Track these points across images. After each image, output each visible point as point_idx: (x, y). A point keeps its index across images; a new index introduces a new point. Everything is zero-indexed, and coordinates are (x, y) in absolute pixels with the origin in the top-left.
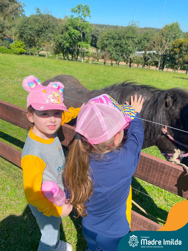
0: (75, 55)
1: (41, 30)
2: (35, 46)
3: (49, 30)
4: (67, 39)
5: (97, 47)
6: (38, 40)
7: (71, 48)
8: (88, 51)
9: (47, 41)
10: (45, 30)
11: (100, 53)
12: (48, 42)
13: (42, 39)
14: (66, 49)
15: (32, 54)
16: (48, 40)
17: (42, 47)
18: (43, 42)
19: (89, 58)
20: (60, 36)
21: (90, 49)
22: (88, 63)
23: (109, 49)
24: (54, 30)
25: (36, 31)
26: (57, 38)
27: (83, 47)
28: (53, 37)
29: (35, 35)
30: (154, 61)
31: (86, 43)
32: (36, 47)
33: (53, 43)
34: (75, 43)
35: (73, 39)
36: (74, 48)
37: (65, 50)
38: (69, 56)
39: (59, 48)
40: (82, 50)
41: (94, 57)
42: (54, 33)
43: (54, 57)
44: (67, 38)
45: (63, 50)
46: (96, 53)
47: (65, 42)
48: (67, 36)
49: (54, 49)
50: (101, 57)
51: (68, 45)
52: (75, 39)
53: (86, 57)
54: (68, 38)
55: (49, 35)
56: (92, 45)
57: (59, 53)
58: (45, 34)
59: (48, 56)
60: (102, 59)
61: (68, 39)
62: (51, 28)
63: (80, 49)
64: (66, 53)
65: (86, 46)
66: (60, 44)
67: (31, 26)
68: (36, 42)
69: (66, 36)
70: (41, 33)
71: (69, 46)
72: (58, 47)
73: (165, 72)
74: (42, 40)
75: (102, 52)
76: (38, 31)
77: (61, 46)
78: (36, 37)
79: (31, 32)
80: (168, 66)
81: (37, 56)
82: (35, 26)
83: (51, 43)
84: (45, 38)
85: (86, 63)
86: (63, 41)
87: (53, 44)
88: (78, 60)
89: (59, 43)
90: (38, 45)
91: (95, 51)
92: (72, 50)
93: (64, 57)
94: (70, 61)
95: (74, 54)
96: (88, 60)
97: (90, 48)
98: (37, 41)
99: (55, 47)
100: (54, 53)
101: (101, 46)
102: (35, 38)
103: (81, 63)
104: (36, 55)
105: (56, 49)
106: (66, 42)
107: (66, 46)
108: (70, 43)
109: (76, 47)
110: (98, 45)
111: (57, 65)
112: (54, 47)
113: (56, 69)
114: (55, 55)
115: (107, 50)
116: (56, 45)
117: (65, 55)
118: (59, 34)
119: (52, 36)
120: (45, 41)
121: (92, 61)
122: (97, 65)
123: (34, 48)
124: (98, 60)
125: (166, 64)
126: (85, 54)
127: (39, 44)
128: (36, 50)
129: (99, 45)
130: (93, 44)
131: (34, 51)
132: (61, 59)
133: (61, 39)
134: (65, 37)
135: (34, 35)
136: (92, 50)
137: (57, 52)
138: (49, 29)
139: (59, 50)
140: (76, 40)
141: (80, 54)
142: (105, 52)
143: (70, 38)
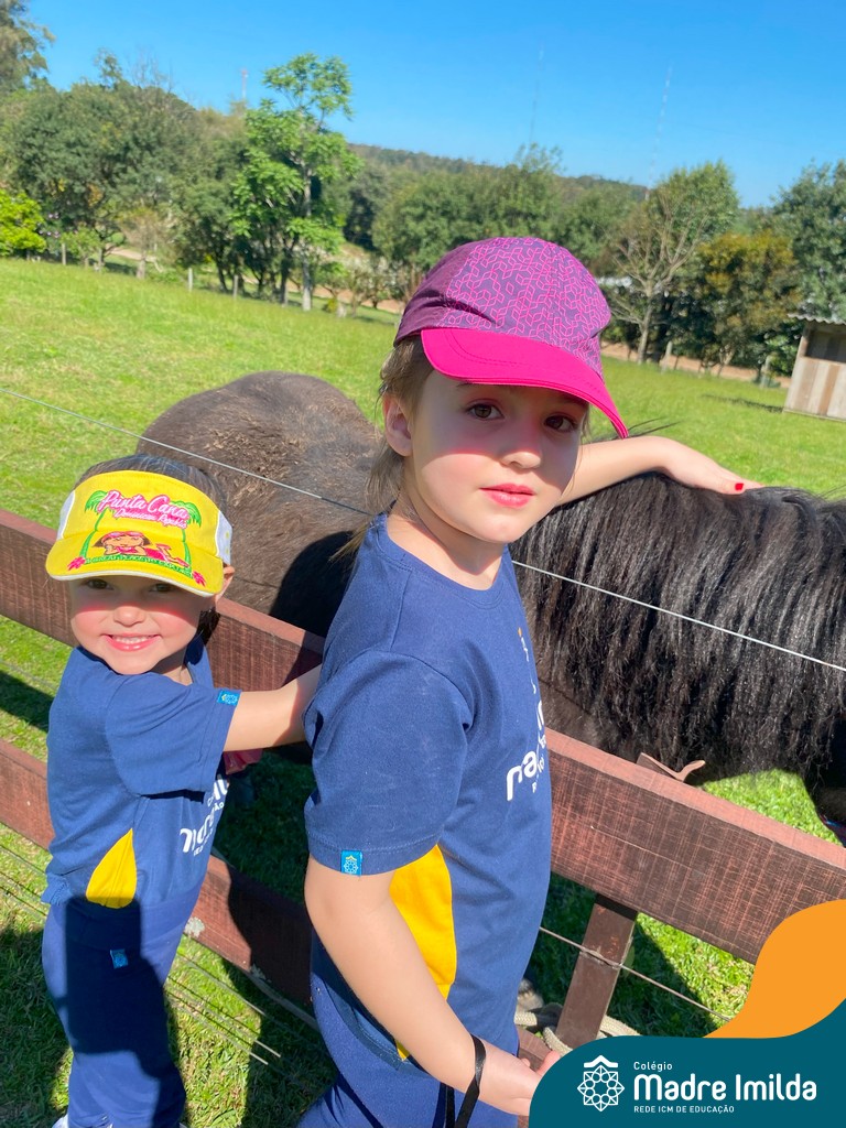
0: (273, 275)
1: (122, 153)
2: (91, 223)
3: (156, 159)
4: (242, 203)
5: (376, 245)
6: (105, 196)
7: (256, 244)
8: (335, 263)
9: (148, 206)
10: (141, 155)
11: (387, 272)
12: (149, 212)
13: (124, 193)
14: (234, 247)
15: (72, 259)
16: (151, 202)
17: (120, 230)
18: (127, 208)
19: (338, 290)
20: (210, 188)
21: (343, 256)
22: (331, 316)
23: (428, 260)
24: (181, 160)
25: (96, 156)
26: (196, 194)
27: (310, 241)
28: (174, 188)
29: (93, 175)
30: (624, 322)
31: (325, 227)
32: (93, 226)
33: (174, 217)
34: (274, 222)
35: (265, 204)
36: (268, 245)
37: (227, 250)
38: (244, 277)
39: (202, 238)
40: (308, 254)
41: (359, 291)
42: (182, 170)
43: (175, 280)
44: (240, 196)
45: (218, 250)
46: (370, 270)
47: (230, 214)
48: (242, 187)
49: (176, 241)
50: (389, 293)
51: (242, 227)
52: (277, 204)
53: (323, 286)
54: (244, 199)
55: (159, 180)
56: (349, 235)
57: (201, 261)
58: (137, 171)
59: (147, 272)
60: (392, 301)
61: (247, 202)
62: (167, 150)
63: (296, 248)
64: (232, 266)
65: (325, 240)
66: (208, 222)
67: (77, 133)
68: (97, 207)
69: (234, 188)
70: (119, 165)
71: (247, 234)
72: (198, 233)
73: (669, 372)
74: (125, 199)
75: (395, 271)
76: (109, 158)
77: (210, 231)
78: (97, 182)
79: (73, 161)
80: (681, 348)
81: (96, 267)
82: (92, 135)
83: (166, 215)
84: (136, 191)
85: (323, 313)
86: (220, 212)
87: (172, 219)
88: (288, 296)
89: (200, 217)
90: (105, 221)
91: (362, 263)
92: (262, 251)
93: (223, 281)
94: (248, 300)
95: (268, 269)
96: (334, 300)
97: (341, 249)
98: (100, 202)
99: (184, 234)
100: (176, 262)
101: (391, 244)
102: (92, 187)
103: (302, 312)
104: (92, 262)
105: (185, 241)
106: (238, 215)
107: (233, 234)
108: (254, 219)
109: (281, 241)
110: (376, 240)
111: (197, 314)
112: (179, 235)
113: (191, 334)
114: (180, 269)
115: (417, 264)
116: (189, 226)
117: (229, 273)
118: (205, 179)
119: (171, 185)
120: (136, 203)
121: (352, 305)
122: (370, 324)
123: (83, 234)
124: (375, 304)
125: (671, 338)
126: (319, 274)
127: (109, 214)
128: (93, 241)
129: (383, 239)
130: (353, 233)
131: (83, 245)
132: (208, 288)
133: (213, 198)
134: (232, 194)
135: (89, 176)
136: (351, 259)
137: (189, 258)
138: (158, 153)
139: (201, 247)
140: (281, 210)
141: (295, 273)
142: (409, 272)
143: (253, 199)
